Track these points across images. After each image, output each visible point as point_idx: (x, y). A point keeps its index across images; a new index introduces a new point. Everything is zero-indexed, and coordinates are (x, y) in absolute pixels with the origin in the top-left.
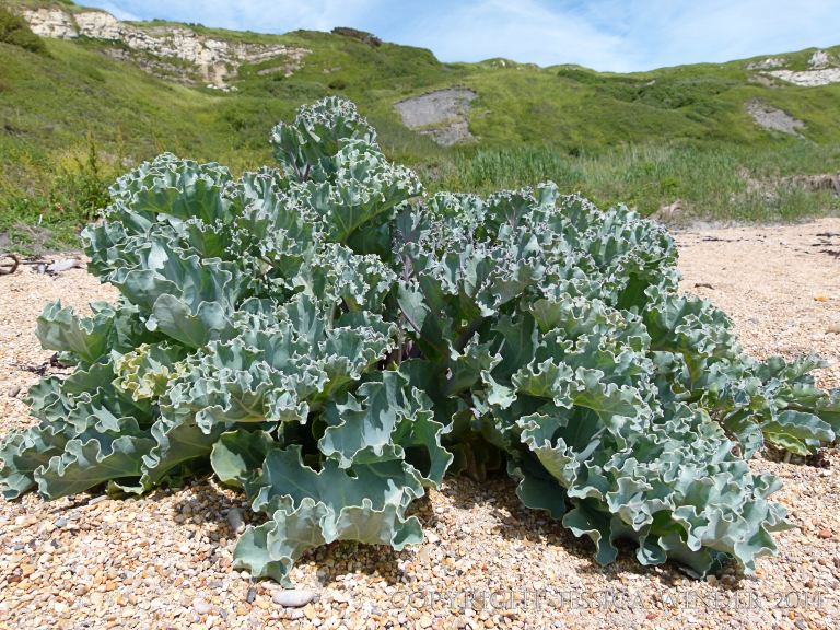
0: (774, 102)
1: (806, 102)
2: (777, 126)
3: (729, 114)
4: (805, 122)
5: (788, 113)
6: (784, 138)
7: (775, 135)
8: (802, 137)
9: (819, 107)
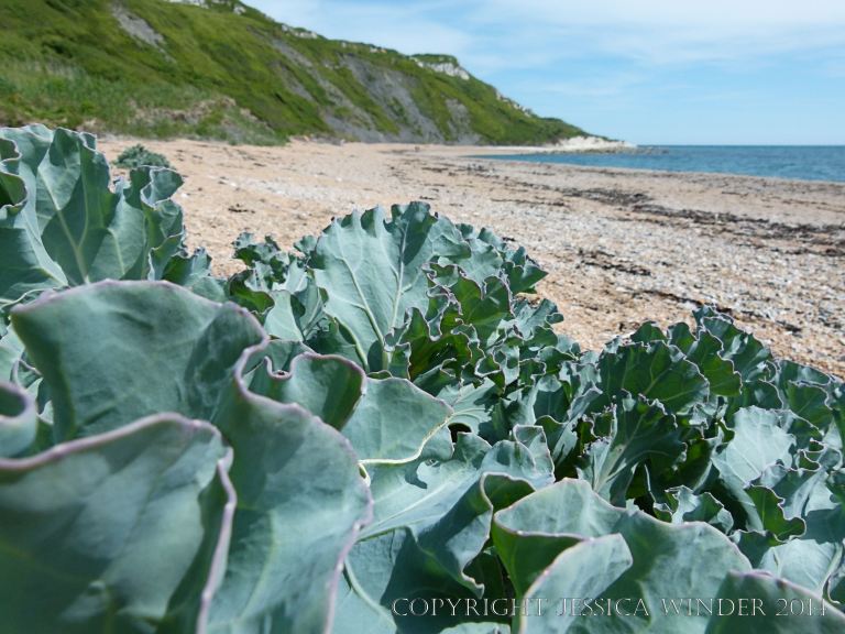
0: (138, 11)
1: (164, 17)
2: (141, 35)
3: (94, 11)
4: (165, 37)
5: (150, 25)
6: (147, 49)
7: (139, 43)
8: (162, 51)
9: (175, 25)
